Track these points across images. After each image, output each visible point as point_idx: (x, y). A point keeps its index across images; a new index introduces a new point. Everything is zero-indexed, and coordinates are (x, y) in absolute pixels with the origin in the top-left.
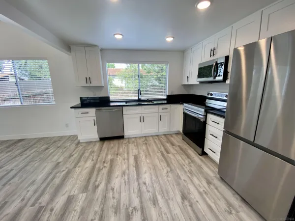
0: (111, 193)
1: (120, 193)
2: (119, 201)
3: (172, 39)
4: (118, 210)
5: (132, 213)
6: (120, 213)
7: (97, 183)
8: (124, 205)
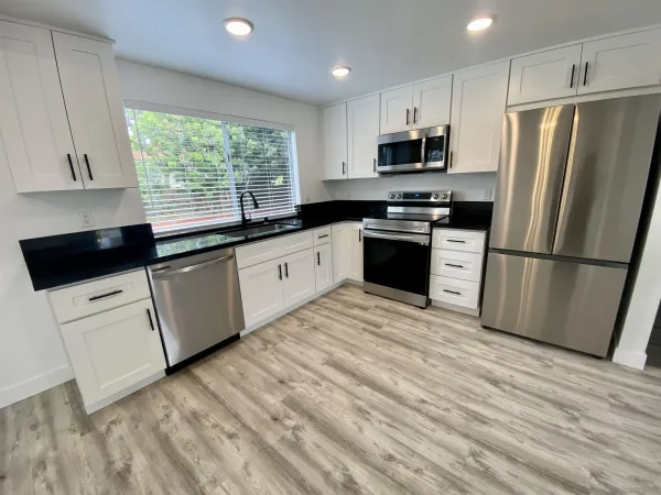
0: (401, 469)
1: (414, 452)
2: (436, 468)
3: (346, 72)
4: (458, 482)
5: (481, 464)
6: (470, 485)
7: (338, 476)
8: (451, 465)
